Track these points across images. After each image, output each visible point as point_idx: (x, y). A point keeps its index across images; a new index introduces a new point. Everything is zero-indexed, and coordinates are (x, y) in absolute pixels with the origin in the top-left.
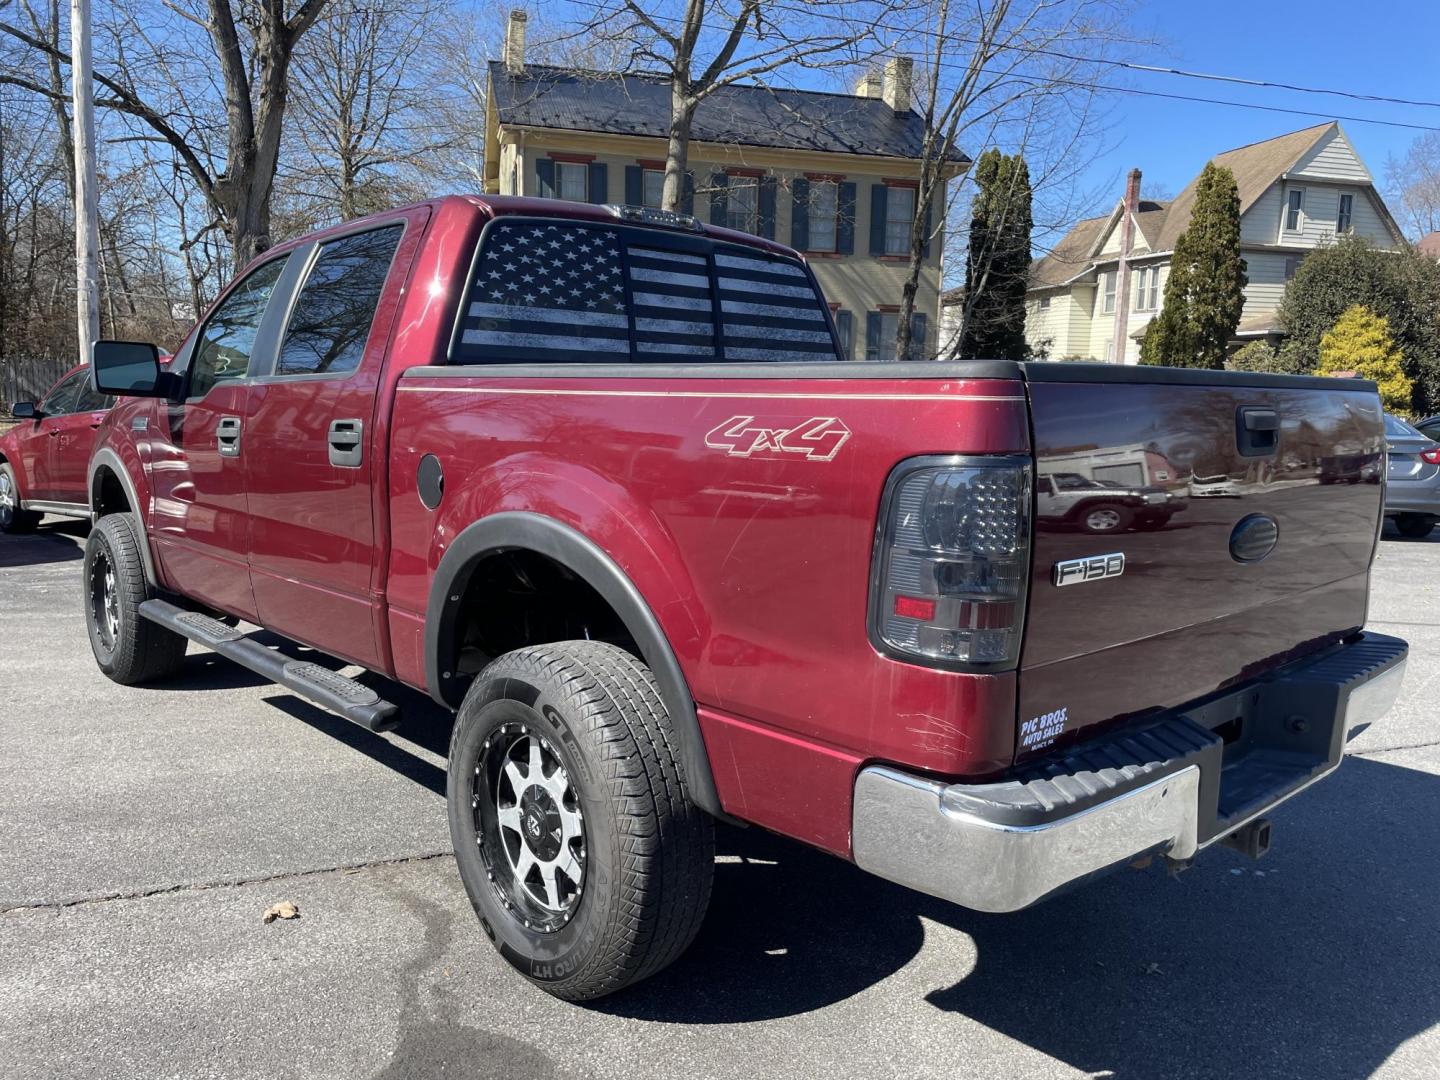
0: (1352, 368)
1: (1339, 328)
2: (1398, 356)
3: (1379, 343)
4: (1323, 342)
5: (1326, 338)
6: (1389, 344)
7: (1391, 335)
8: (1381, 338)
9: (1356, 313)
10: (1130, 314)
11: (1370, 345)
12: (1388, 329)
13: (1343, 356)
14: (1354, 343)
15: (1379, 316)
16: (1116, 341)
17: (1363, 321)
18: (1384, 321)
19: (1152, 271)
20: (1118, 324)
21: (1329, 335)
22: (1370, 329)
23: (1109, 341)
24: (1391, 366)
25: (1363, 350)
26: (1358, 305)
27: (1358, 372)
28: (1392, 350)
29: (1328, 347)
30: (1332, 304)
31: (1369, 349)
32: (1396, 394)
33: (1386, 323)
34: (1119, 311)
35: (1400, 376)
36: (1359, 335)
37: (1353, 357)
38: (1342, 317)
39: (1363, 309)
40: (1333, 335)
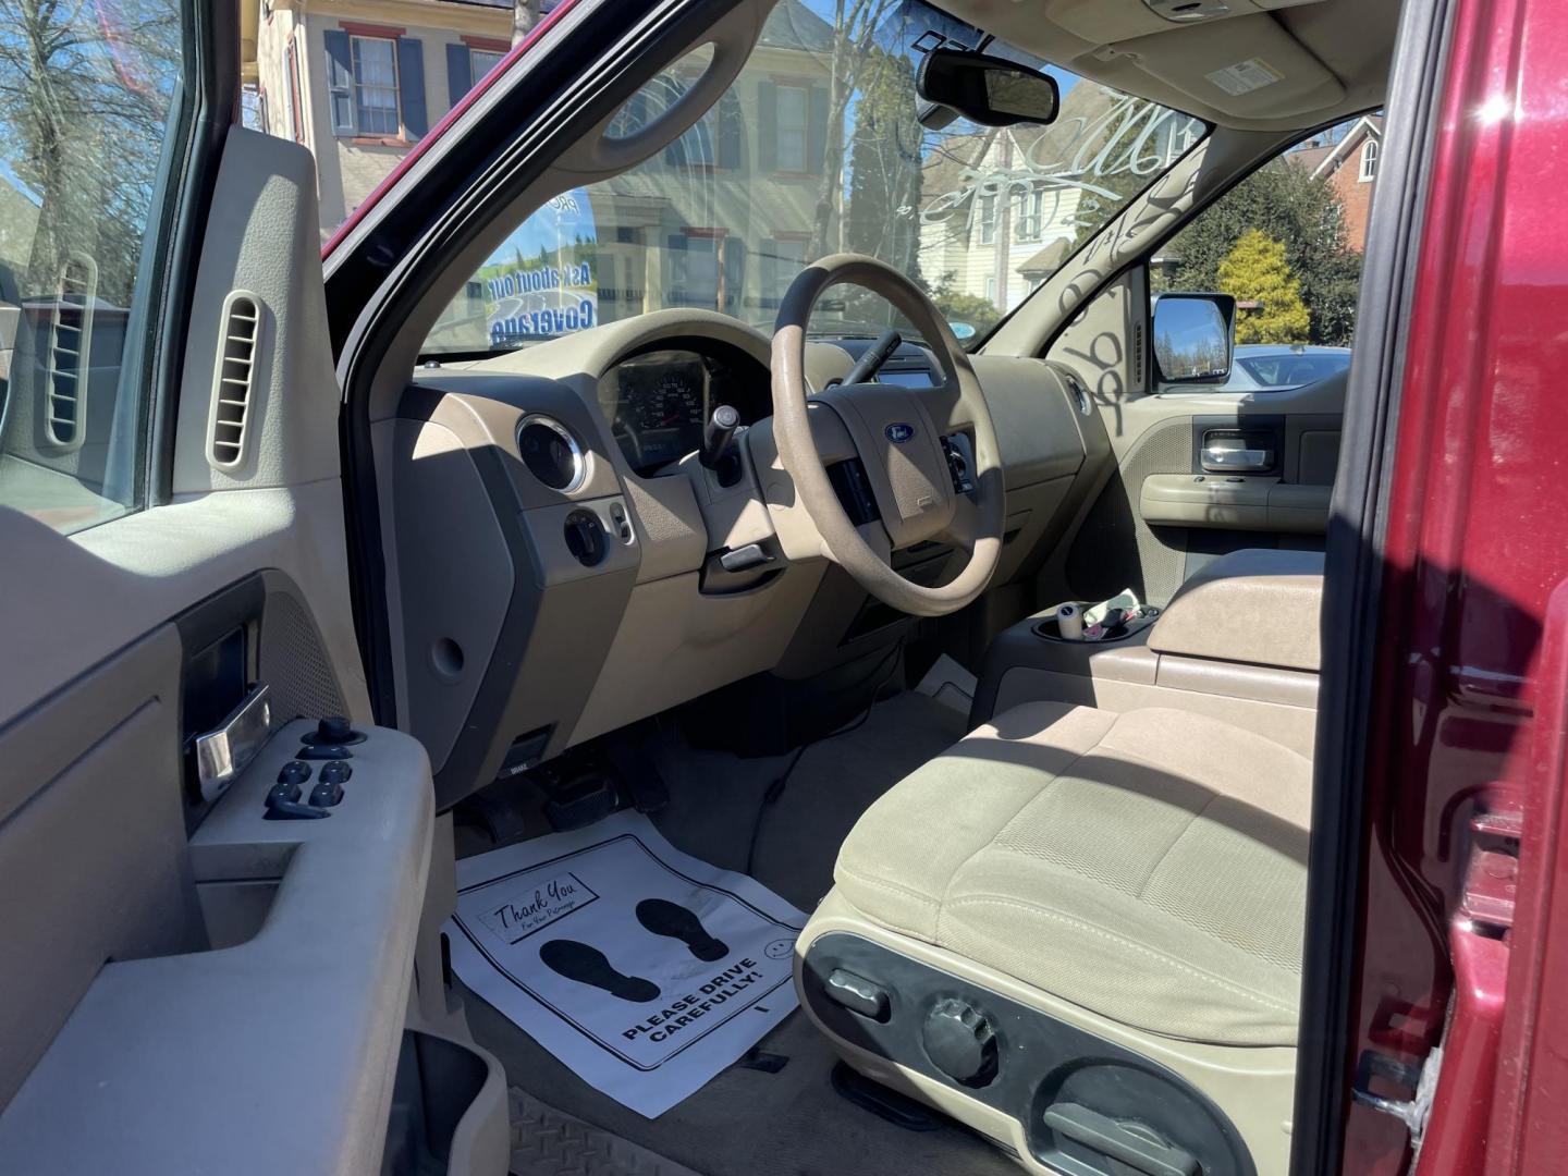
0: (1252, 298)
1: (1237, 254)
2: (1295, 284)
3: (1277, 270)
4: (1222, 270)
5: (1224, 266)
6: (1287, 270)
7: (1289, 262)
8: (1279, 264)
9: (1253, 239)
10: (1011, 246)
11: (1268, 272)
12: (1286, 254)
13: (1243, 284)
14: (1253, 271)
15: (1276, 240)
16: (998, 276)
17: (1261, 246)
18: (1281, 247)
19: (1034, 197)
20: (999, 257)
21: (1227, 263)
22: (1268, 255)
23: (988, 276)
24: (1290, 295)
25: (1263, 279)
26: (1254, 230)
27: (1260, 302)
28: (1290, 277)
29: (1227, 275)
30: (1228, 229)
31: (1268, 276)
32: (1297, 325)
33: (1283, 248)
34: (1000, 242)
35: (1299, 305)
36: (1257, 261)
37: (1254, 285)
38: (1238, 242)
39: (1260, 233)
40: (1230, 261)
